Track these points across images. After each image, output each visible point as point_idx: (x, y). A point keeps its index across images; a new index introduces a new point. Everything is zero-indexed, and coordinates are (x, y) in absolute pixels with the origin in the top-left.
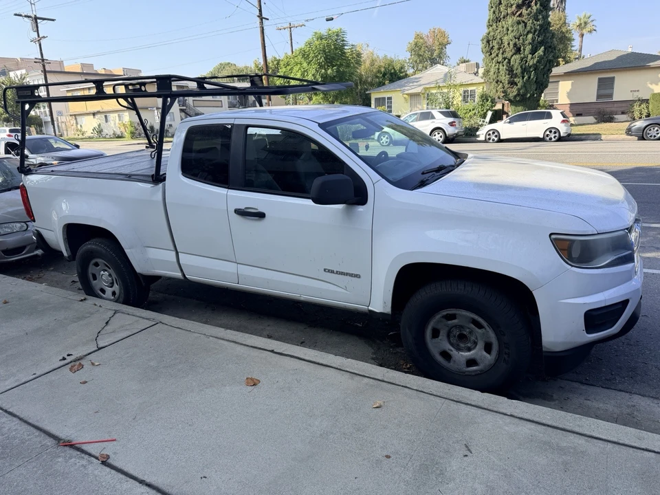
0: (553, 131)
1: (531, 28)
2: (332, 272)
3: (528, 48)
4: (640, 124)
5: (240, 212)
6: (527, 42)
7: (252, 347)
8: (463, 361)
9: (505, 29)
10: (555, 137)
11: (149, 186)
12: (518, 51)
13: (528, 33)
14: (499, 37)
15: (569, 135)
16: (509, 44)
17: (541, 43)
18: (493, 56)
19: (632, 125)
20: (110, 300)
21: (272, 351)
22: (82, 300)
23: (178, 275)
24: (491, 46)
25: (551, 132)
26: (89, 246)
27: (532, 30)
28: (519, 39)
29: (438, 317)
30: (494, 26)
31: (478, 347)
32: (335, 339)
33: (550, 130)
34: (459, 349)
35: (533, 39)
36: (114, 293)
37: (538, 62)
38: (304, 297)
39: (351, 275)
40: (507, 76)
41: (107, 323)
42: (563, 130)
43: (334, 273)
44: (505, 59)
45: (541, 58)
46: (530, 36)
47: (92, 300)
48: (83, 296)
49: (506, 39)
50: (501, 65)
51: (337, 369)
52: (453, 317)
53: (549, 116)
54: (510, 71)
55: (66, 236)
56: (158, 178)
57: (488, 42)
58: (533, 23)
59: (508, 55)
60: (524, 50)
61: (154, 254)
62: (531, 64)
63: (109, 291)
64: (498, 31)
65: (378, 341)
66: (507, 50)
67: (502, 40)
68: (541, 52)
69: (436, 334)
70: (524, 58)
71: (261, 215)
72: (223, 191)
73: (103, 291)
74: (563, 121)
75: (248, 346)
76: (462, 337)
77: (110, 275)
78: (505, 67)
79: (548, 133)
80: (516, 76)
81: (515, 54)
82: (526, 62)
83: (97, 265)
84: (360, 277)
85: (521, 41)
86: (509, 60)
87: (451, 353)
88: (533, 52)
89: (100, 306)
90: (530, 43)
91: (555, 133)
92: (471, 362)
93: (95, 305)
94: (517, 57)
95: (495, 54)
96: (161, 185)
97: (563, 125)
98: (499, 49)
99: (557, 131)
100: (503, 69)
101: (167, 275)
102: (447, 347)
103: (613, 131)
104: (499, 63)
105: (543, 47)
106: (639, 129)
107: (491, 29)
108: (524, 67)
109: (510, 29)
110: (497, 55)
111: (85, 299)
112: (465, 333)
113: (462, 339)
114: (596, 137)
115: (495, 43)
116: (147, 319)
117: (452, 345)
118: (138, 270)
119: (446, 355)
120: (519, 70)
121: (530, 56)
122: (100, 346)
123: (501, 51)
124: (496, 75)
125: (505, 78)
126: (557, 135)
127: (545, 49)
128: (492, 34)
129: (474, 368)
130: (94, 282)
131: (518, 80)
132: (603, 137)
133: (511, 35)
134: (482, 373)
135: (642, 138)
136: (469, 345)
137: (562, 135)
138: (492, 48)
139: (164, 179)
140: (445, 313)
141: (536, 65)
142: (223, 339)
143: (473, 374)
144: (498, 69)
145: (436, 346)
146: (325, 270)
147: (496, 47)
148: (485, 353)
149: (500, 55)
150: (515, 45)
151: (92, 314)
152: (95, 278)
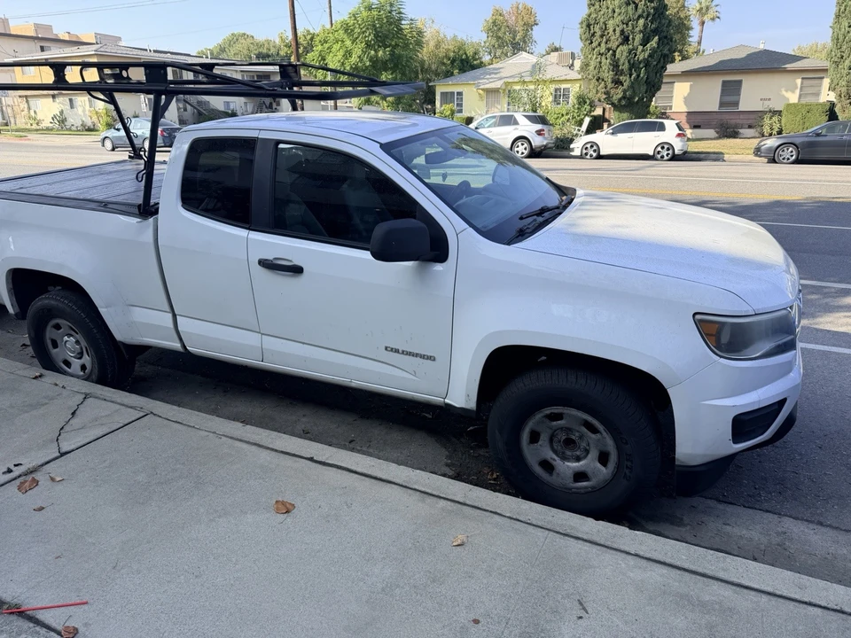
0: (666, 147)
1: (644, 12)
2: (397, 351)
3: (639, 37)
4: (771, 142)
5: (267, 264)
6: (638, 29)
7: (282, 452)
8: (570, 474)
9: (610, 10)
10: (668, 155)
11: (134, 220)
12: (626, 40)
13: (639, 17)
14: (602, 20)
15: (685, 153)
16: (614, 31)
17: (655, 32)
18: (594, 45)
19: (762, 144)
20: (78, 377)
21: (311, 459)
22: (36, 378)
23: (177, 346)
24: (592, 31)
25: (663, 148)
26: (47, 302)
27: (645, 15)
28: (627, 24)
29: (539, 416)
30: (597, 6)
31: (589, 456)
32: (396, 435)
33: (662, 145)
34: (564, 458)
35: (645, 26)
36: (83, 367)
37: (650, 56)
38: (356, 383)
39: (423, 357)
40: (611, 73)
41: (73, 414)
42: (678, 146)
43: (398, 352)
44: (609, 49)
45: (654, 51)
46: (641, 22)
47: (51, 377)
48: (38, 370)
49: (611, 24)
50: (603, 57)
51: (402, 486)
52: (559, 417)
53: (662, 128)
54: (615, 65)
55: (11, 286)
56: (147, 210)
57: (589, 26)
58: (645, 4)
59: (613, 45)
60: (634, 39)
61: (141, 315)
62: (641, 58)
63: (76, 363)
64: (602, 13)
65: (454, 439)
66: (612, 38)
67: (606, 25)
68: (654, 43)
69: (535, 437)
70: (633, 49)
71: (297, 270)
72: (242, 233)
73: (68, 364)
74: (679, 135)
75: (276, 451)
76: (569, 443)
77: (77, 342)
78: (608, 61)
79: (659, 149)
80: (622, 73)
81: (622, 44)
82: (636, 55)
83: (58, 327)
84: (434, 360)
85: (630, 28)
86: (614, 52)
87: (554, 463)
88: (645, 42)
89: (63, 387)
90: (641, 31)
91: (668, 149)
92: (580, 476)
93: (56, 385)
94: (625, 48)
95: (597, 43)
96: (151, 220)
97: (679, 139)
98: (602, 36)
99: (671, 147)
100: (606, 63)
101: (160, 346)
102: (549, 455)
103: (739, 149)
104: (602, 55)
105: (657, 37)
106: (769, 149)
107: (592, 9)
108: (632, 62)
109: (617, 10)
110: (599, 45)
111: (40, 376)
112: (573, 437)
113: (569, 446)
114: (717, 157)
115: (597, 28)
116: (131, 407)
117: (555, 452)
118: (119, 336)
119: (547, 466)
120: (626, 66)
121: (640, 48)
122: (63, 450)
123: (605, 40)
124: (597, 71)
125: (608, 75)
126: (670, 152)
127: (659, 39)
128: (594, 16)
129: (585, 484)
130: (54, 351)
131: (625, 78)
132: (726, 157)
133: (618, 19)
134: (594, 490)
135: (773, 161)
136: (578, 453)
137: (676, 152)
138: (593, 35)
139: (156, 212)
140: (548, 411)
141: (647, 60)
142: (241, 440)
143: (582, 491)
144: (600, 63)
145: (534, 454)
146: (386, 348)
147: (599, 33)
148: (599, 465)
149: (603, 45)
150: (622, 32)
151: (52, 399)
152: (55, 345)
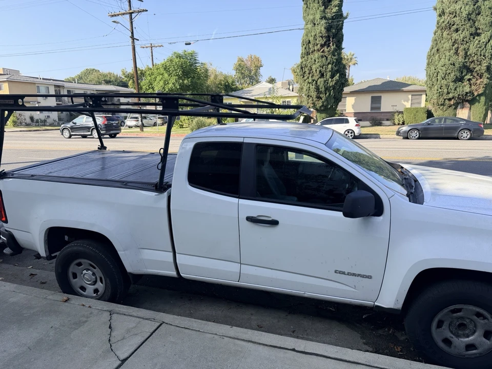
0: (350, 131)
1: (331, 61)
2: (343, 273)
3: (329, 74)
4: (405, 128)
5: (251, 219)
6: (328, 70)
7: (271, 346)
8: (463, 346)
9: (313, 60)
10: (351, 136)
11: (154, 194)
12: (322, 75)
13: (329, 64)
14: (309, 65)
15: (360, 134)
16: (316, 71)
17: (337, 71)
18: (305, 78)
19: (401, 129)
21: (294, 350)
22: (66, 301)
23: (173, 273)
24: (304, 71)
25: (348, 132)
26: (75, 248)
27: (331, 62)
28: (323, 67)
29: (446, 311)
30: (306, 58)
31: (476, 334)
33: (348, 131)
34: (458, 336)
35: (332, 68)
36: (96, 291)
37: (335, 84)
38: (308, 294)
39: (363, 276)
40: (315, 93)
41: (110, 327)
42: (357, 131)
43: (345, 274)
44: (313, 80)
45: (337, 81)
46: (330, 66)
47: (75, 300)
48: (65, 296)
49: (314, 67)
50: (311, 85)
52: (459, 310)
53: (347, 121)
54: (317, 89)
55: (46, 238)
56: (162, 187)
57: (302, 68)
58: (331, 57)
59: (316, 78)
60: (326, 75)
61: (148, 255)
62: (331, 85)
63: (90, 289)
64: (309, 61)
66: (315, 74)
67: (311, 68)
68: (337, 77)
69: (440, 324)
70: (326, 80)
71: (274, 223)
72: (235, 200)
73: (83, 289)
74: (357, 125)
75: (266, 345)
76: (462, 326)
77: (94, 274)
78: (314, 86)
79: (347, 133)
80: (321, 93)
81: (320, 78)
82: (328, 83)
83: (79, 264)
84: (371, 278)
85: (324, 69)
86: (316, 82)
87: (452, 339)
88: (332, 77)
89: (90, 307)
90: (330, 71)
91: (351, 133)
92: (470, 347)
93: (84, 305)
94: (322, 79)
95: (307, 77)
96: (166, 194)
97: (357, 127)
98: (309, 74)
99: (353, 132)
100: (313, 87)
101: (160, 274)
102: (449, 335)
103: (387, 131)
104: (310, 83)
105: (338, 74)
106: (405, 132)
107: (303, 59)
108: (326, 87)
109: (317, 60)
110: (308, 78)
111: (68, 299)
112: (465, 323)
113: (462, 328)
114: (376, 136)
115: (306, 70)
116: (147, 319)
117: (452, 332)
118: (130, 268)
119: (447, 342)
120: (323, 89)
121: (330, 79)
122: (121, 358)
123: (311, 75)
124: (307, 92)
125: (314, 94)
126: (353, 134)
127: (340, 75)
128: (304, 63)
129: (474, 351)
130: (74, 281)
131: (323, 95)
132: (381, 136)
133: (318, 65)
134: (481, 355)
135: (407, 138)
136: (467, 332)
137: (356, 134)
138: (305, 73)
139: (170, 186)
140: (452, 307)
141: (334, 86)
142: (238, 339)
143: (473, 356)
144: (309, 87)
145: (438, 335)
146: (335, 272)
147: (307, 72)
148: (484, 339)
149: (310, 78)
150: (320, 71)
151: (88, 317)
152: (75, 276)
